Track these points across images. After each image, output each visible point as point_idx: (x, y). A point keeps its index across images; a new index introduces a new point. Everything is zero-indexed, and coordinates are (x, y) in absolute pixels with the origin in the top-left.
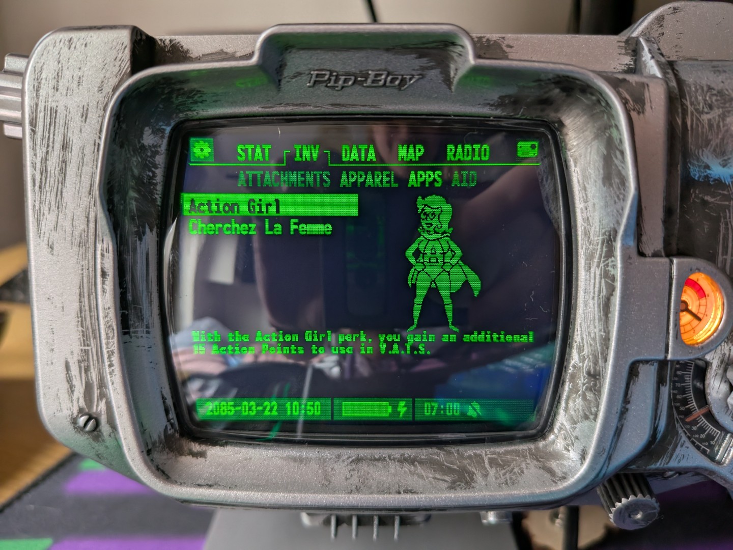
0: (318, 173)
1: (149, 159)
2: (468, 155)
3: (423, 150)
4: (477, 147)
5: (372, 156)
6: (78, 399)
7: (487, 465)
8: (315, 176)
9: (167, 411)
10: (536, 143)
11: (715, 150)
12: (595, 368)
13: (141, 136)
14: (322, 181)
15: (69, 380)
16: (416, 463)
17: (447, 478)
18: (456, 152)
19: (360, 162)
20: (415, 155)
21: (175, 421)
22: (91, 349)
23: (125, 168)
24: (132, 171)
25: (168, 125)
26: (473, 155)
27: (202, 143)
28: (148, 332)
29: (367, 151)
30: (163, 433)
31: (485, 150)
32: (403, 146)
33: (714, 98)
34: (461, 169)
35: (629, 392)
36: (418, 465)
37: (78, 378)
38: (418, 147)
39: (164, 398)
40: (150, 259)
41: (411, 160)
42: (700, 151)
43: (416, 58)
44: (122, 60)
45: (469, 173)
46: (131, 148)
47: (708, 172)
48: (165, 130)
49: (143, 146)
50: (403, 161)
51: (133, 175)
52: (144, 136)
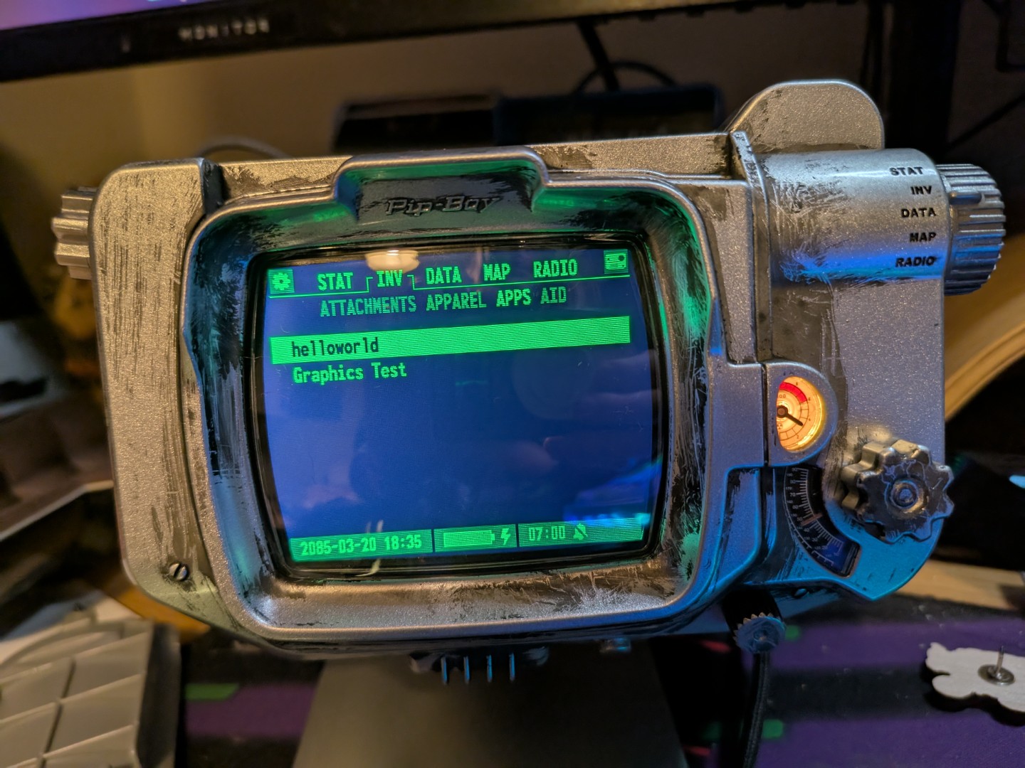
0: (403, 298)
1: (228, 295)
2: (555, 271)
3: (509, 269)
4: (564, 262)
5: (457, 277)
6: (167, 547)
7: (594, 586)
8: (400, 301)
9: (261, 553)
10: (624, 255)
11: (807, 250)
12: (695, 480)
13: (219, 273)
14: (408, 305)
16: (522, 588)
17: (552, 601)
18: (543, 268)
19: (446, 284)
20: (502, 273)
21: (269, 563)
22: (179, 494)
23: (206, 308)
24: (212, 309)
25: (245, 259)
26: (561, 271)
27: (280, 274)
28: (238, 472)
29: (452, 273)
30: (258, 575)
31: (573, 264)
32: (488, 266)
33: (805, 196)
34: (548, 286)
35: (732, 503)
36: (524, 592)
37: (166, 524)
38: (504, 265)
39: (257, 540)
40: (236, 396)
41: (497, 279)
42: (792, 252)
43: (491, 182)
44: (193, 196)
45: (558, 289)
46: (211, 286)
47: (803, 272)
48: (242, 265)
49: (222, 283)
50: (489, 281)
51: (214, 314)
52: (222, 273)
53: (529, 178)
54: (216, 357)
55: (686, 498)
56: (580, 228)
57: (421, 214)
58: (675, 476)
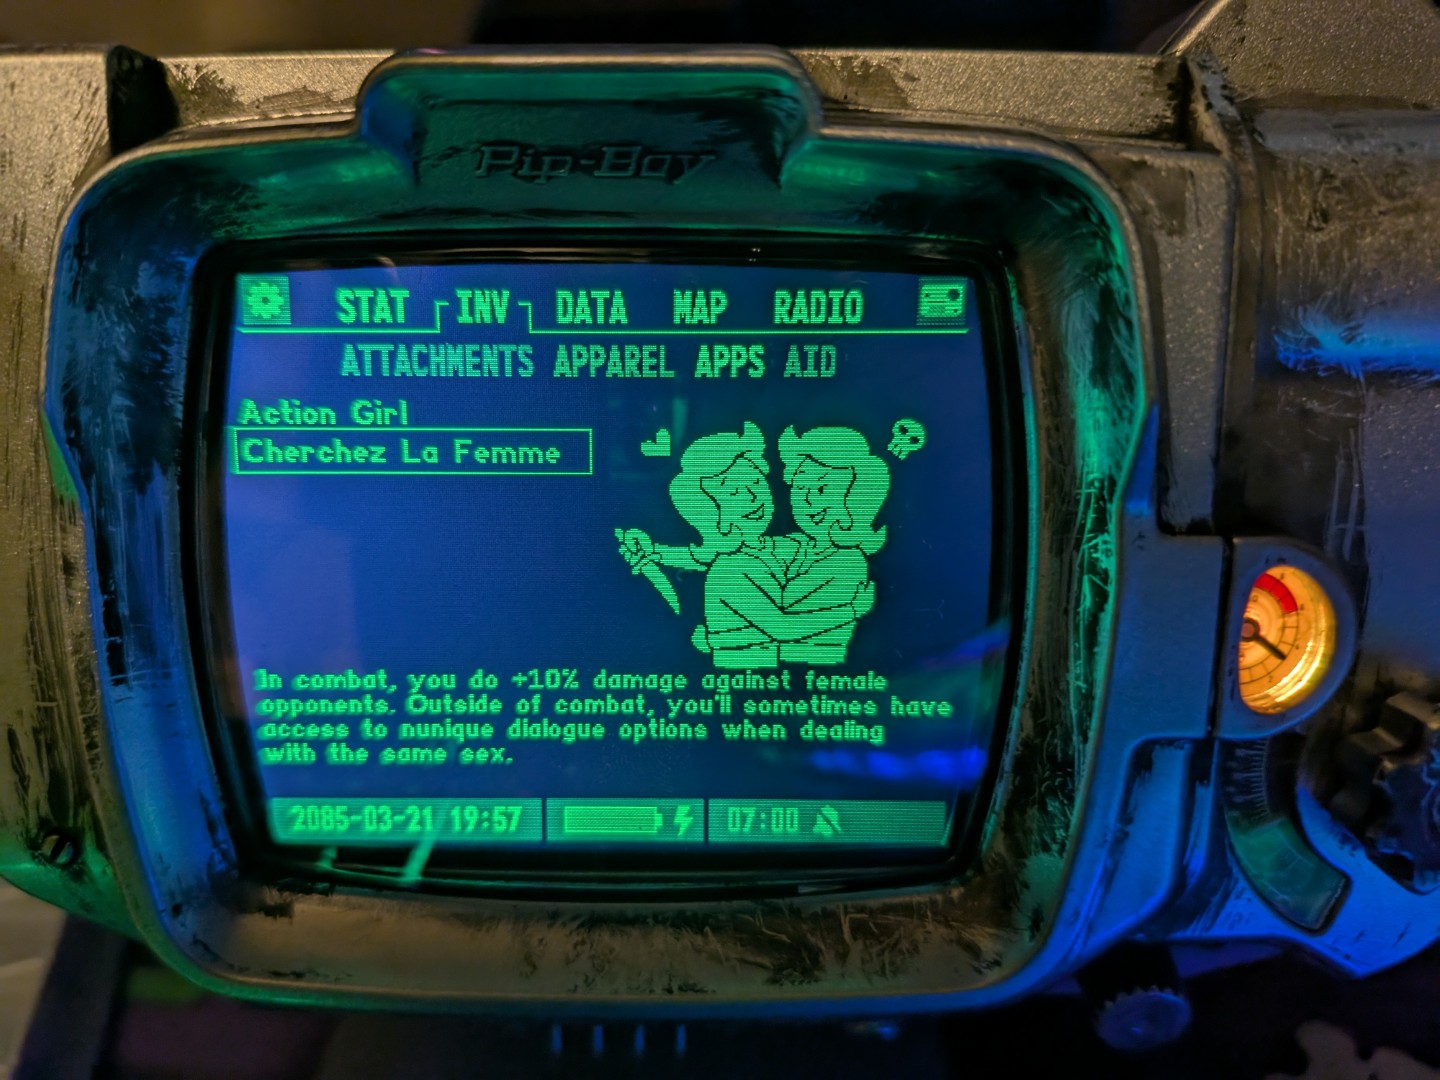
0: (508, 349)
1: (153, 326)
2: (818, 313)
3: (724, 302)
4: (836, 295)
5: (619, 314)
6: (38, 802)
7: (847, 935)
8: (501, 355)
10: (960, 288)
11: (1329, 308)
12: (1065, 752)
13: (133, 280)
14: (517, 363)
15: (17, 765)
16: (707, 929)
17: (766, 961)
18: (793, 305)
19: (595, 326)
20: (709, 311)
22: (58, 706)
23: (101, 351)
24: (116, 352)
25: (190, 254)
26: (829, 313)
27: (264, 285)
28: (167, 676)
29: (608, 303)
30: (204, 871)
31: (854, 301)
32: (683, 294)
33: (1334, 197)
34: (801, 341)
35: (1132, 802)
36: (710, 933)
37: (34, 759)
38: (716, 294)
39: (204, 803)
41: (700, 322)
42: (1300, 309)
43: (700, 120)
44: (90, 119)
45: (820, 350)
47: (1314, 352)
48: (183, 264)
49: (138, 303)
50: (683, 325)
51: (120, 364)
52: (140, 280)
53: (781, 115)
54: (123, 450)
55: (1044, 781)
56: (878, 230)
57: (549, 178)
58: (1023, 735)
